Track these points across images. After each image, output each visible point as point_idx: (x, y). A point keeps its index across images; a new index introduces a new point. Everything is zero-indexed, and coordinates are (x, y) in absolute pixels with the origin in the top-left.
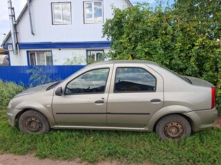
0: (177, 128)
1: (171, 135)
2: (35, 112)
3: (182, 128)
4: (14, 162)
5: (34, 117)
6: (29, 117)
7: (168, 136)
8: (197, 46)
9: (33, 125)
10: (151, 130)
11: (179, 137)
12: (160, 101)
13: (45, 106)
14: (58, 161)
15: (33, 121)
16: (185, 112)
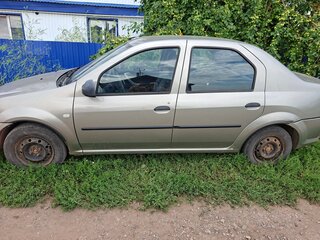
0: (274, 145)
1: (264, 155)
2: (38, 128)
3: (281, 145)
4: (16, 221)
5: (36, 136)
6: (24, 137)
7: (260, 157)
8: (282, 21)
9: (35, 151)
10: (238, 150)
11: (274, 158)
12: (258, 105)
13: (60, 116)
14: (101, 212)
15: (34, 144)
16: (292, 122)
